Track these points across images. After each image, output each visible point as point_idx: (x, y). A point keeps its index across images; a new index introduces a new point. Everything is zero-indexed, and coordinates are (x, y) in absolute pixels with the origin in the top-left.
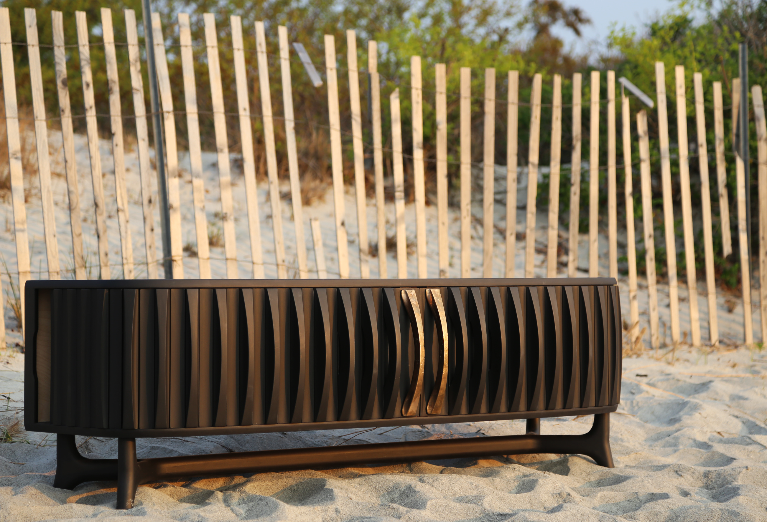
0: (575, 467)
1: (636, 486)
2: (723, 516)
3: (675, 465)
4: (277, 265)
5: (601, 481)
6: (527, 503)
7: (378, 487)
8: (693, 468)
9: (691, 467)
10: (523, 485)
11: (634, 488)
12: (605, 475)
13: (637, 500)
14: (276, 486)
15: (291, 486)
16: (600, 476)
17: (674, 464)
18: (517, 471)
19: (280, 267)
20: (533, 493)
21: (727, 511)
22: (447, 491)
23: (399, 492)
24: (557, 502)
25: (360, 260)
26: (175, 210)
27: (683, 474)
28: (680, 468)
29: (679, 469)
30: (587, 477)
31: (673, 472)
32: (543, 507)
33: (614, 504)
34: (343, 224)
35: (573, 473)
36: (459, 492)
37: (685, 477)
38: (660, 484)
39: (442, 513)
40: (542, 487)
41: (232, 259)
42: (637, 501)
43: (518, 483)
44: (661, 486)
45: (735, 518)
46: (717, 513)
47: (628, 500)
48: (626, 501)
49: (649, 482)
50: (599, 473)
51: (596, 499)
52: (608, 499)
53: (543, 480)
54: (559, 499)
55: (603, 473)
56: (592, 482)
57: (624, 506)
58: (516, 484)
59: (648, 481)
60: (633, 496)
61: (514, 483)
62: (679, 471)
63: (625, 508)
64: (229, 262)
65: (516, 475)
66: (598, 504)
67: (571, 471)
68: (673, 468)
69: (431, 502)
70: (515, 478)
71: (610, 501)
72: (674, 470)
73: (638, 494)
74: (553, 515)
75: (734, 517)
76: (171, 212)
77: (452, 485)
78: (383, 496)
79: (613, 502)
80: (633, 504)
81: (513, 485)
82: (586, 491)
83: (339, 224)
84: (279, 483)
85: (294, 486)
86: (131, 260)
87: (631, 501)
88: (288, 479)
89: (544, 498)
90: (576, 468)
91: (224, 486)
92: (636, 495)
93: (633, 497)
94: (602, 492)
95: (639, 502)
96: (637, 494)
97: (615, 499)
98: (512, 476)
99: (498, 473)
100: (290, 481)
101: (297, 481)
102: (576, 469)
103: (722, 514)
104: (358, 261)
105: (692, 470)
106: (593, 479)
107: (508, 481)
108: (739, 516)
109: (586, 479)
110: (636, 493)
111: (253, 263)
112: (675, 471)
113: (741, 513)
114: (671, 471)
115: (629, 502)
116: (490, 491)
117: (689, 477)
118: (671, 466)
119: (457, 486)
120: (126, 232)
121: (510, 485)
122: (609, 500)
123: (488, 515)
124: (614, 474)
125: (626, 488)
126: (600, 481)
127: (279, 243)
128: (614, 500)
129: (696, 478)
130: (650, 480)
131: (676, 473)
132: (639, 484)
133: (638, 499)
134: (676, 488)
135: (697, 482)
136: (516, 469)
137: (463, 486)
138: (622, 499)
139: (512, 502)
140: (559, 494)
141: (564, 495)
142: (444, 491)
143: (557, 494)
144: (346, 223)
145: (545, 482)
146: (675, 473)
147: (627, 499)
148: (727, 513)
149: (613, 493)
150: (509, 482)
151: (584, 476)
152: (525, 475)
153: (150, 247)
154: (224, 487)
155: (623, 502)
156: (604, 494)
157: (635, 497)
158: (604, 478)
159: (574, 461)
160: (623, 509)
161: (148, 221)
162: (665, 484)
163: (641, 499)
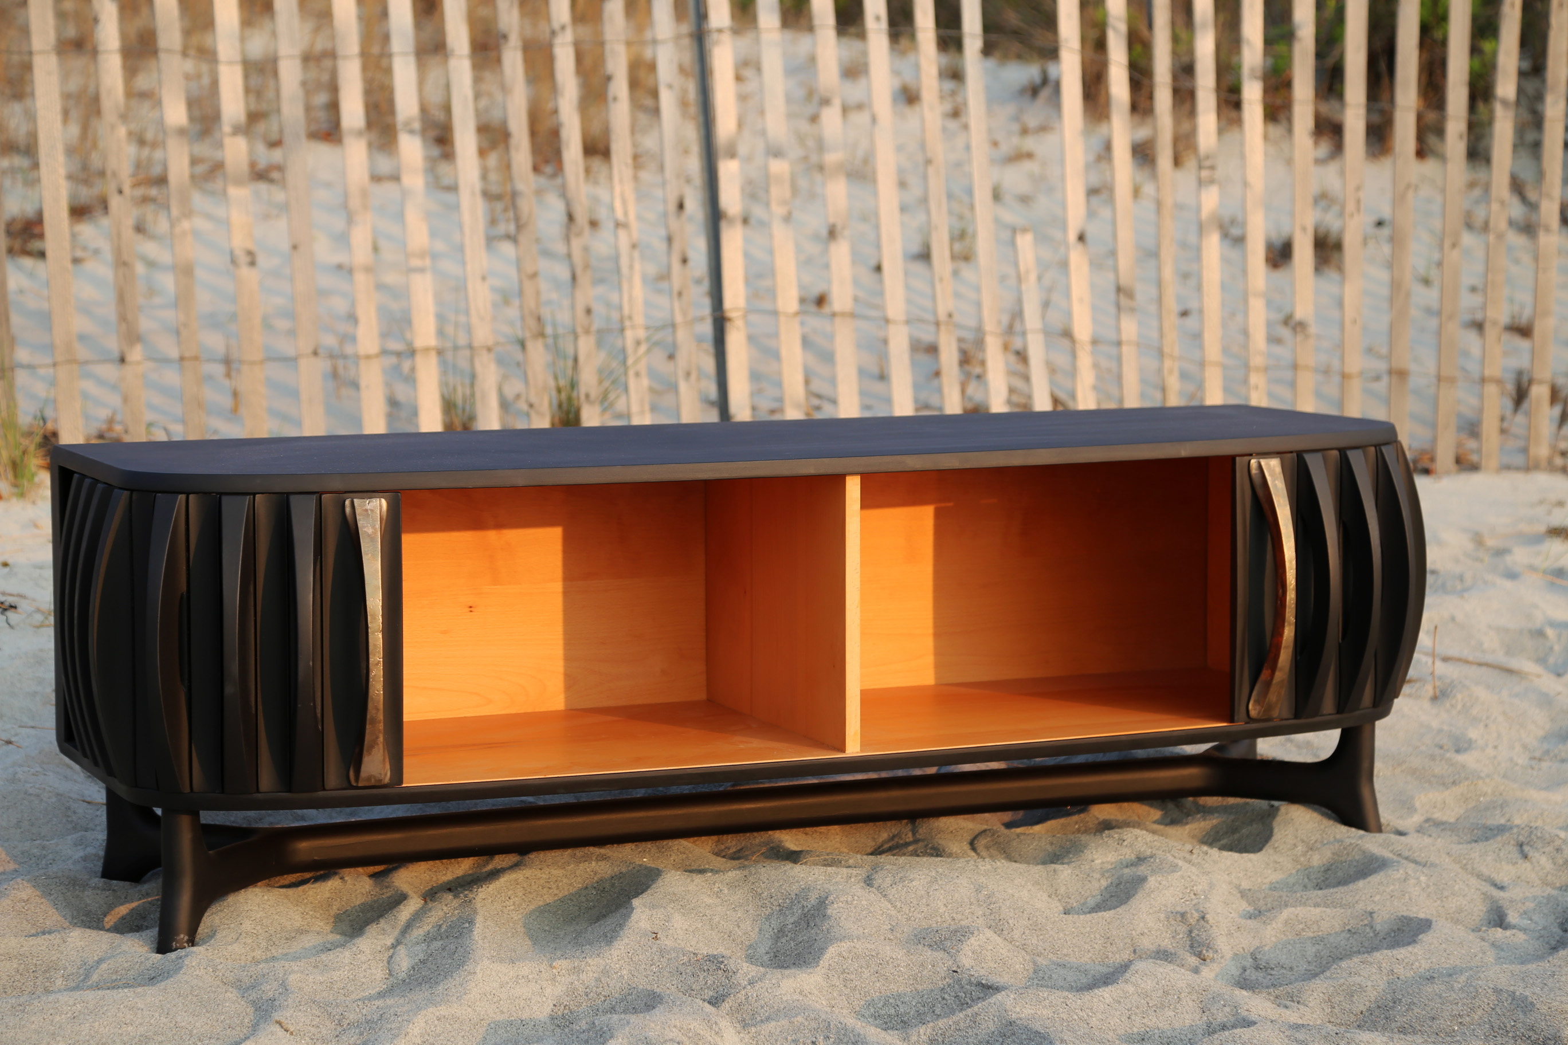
0: (1285, 831)
1: (1384, 891)
2: (1498, 1010)
3: (1523, 829)
4: (937, 324)
5: (1333, 867)
6: (1095, 938)
7: (766, 894)
8: (1561, 839)
9: (1557, 836)
10: (1118, 885)
11: (1377, 898)
12: (1345, 852)
13: (1368, 929)
14: (569, 879)
15: (601, 880)
16: (1333, 854)
17: (1523, 826)
18: (1126, 846)
19: (943, 328)
20: (1121, 911)
21: (1510, 996)
22: (912, 909)
23: (800, 911)
24: (1174, 934)
25: (1118, 307)
26: (731, 221)
27: (1531, 854)
28: (1533, 836)
29: (1528, 839)
30: (1304, 854)
31: (1514, 845)
32: (1132, 949)
33: (1312, 938)
34: (1081, 238)
35: (1276, 845)
36: (942, 910)
37: (1534, 860)
38: (1444, 889)
39: (853, 977)
40: (1150, 896)
41: (843, 314)
42: (1368, 933)
43: (1109, 880)
44: (1446, 893)
45: (1521, 1016)
46: (1486, 1000)
47: (1349, 930)
48: (1344, 931)
49: (1419, 882)
50: (1332, 847)
51: (1274, 926)
52: (1301, 926)
53: (1159, 879)
54: (1180, 927)
55: (1342, 847)
56: (1313, 867)
57: (1334, 945)
58: (1104, 883)
59: (1418, 879)
60: (1362, 920)
61: (1099, 880)
62: (1528, 844)
63: (1334, 950)
64: (838, 320)
65: (1120, 857)
66: (1273, 939)
67: (1274, 838)
68: (1516, 836)
69: (837, 948)
70: (1113, 866)
71: (1307, 930)
72: (1517, 842)
73: (1375, 916)
74: (1087, 996)
75: (1521, 1013)
76: (724, 226)
77: (931, 893)
78: (768, 918)
79: (1312, 935)
80: (1356, 940)
81: (1097, 885)
82: (1269, 900)
83: (1072, 236)
84: (578, 873)
85: (606, 880)
86: (639, 320)
87: (1355, 933)
88: (600, 863)
89: (1142, 925)
90: (1286, 833)
91: (470, 872)
92: (1369, 919)
93: (1361, 923)
94: (1291, 910)
95: (1371, 935)
96: (1371, 917)
97: (1319, 927)
98: (1109, 859)
99: (1080, 851)
100: (602, 867)
101: (616, 869)
102: (1286, 835)
103: (1496, 1002)
104: (1112, 310)
105: (1558, 843)
106: (1317, 860)
107: (1088, 875)
108: (1532, 1013)
109: (1302, 859)
110: (1371, 913)
111: (887, 321)
112: (1520, 842)
113: (1538, 1006)
114: (1509, 842)
115: (1349, 935)
116: (1014, 909)
117: (1543, 860)
118: (1515, 830)
119: (941, 897)
120: (631, 267)
121: (1090, 885)
122: (1303, 929)
123: (959, 981)
124: (1364, 852)
125: (1357, 898)
126: (1332, 865)
127: (941, 280)
128: (1315, 927)
129: (1561, 862)
130: (1423, 878)
131: (1519, 848)
132: (1392, 887)
133: (1372, 927)
134: (1482, 896)
135: (1561, 873)
136: (1125, 843)
137: (956, 895)
138: (1337, 926)
139: (1061, 935)
140: (1183, 915)
141: (1192, 917)
142: (906, 909)
143: (1178, 916)
144: (1089, 236)
145: (1164, 883)
146: (1515, 850)
147: (1347, 928)
148: (1509, 1001)
149: (1318, 910)
150: (1089, 879)
151: (1299, 854)
152: (1142, 856)
153: (680, 294)
154: (470, 875)
155: (1336, 933)
156: (1297, 912)
157: (1366, 922)
158: (1340, 859)
159: (1290, 815)
160: (1331, 952)
161: (677, 246)
162: (1457, 887)
163: (1378, 928)
